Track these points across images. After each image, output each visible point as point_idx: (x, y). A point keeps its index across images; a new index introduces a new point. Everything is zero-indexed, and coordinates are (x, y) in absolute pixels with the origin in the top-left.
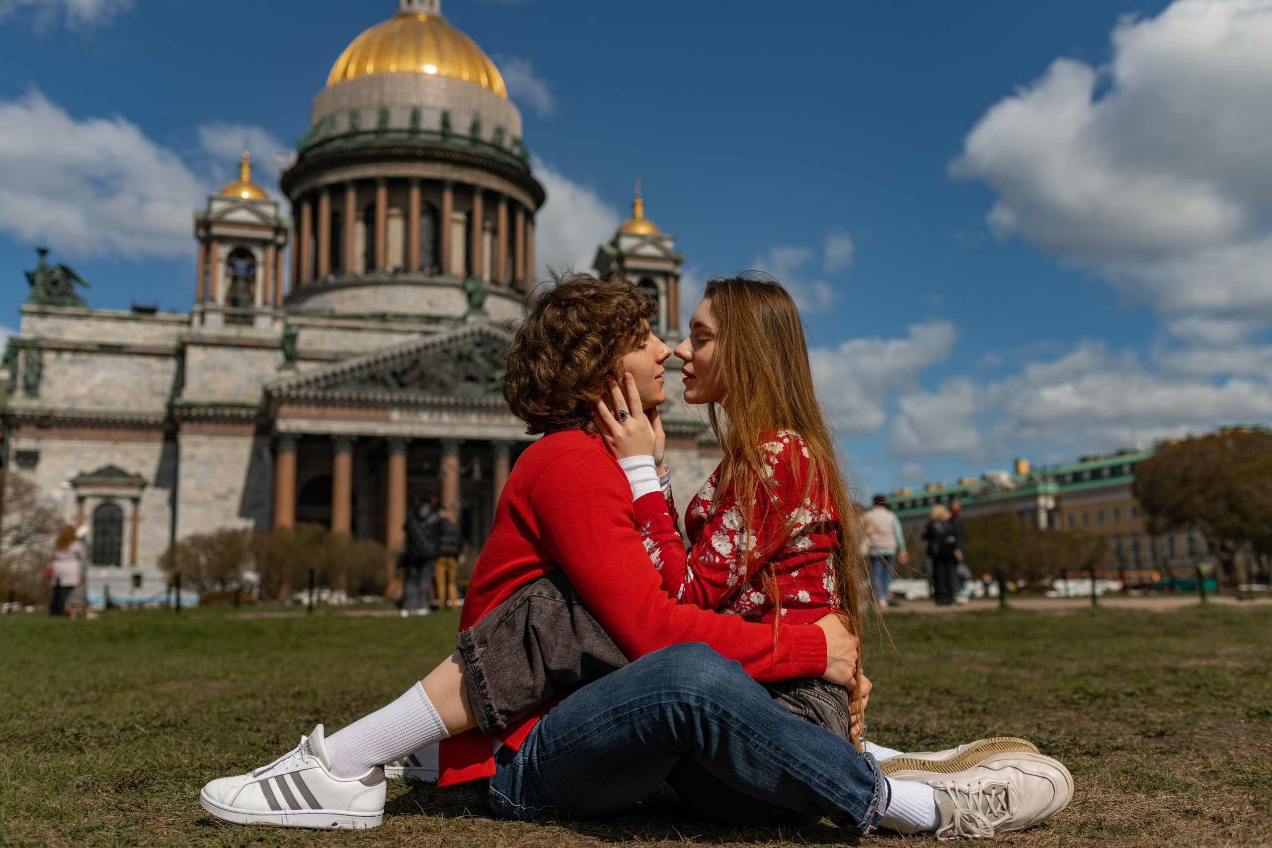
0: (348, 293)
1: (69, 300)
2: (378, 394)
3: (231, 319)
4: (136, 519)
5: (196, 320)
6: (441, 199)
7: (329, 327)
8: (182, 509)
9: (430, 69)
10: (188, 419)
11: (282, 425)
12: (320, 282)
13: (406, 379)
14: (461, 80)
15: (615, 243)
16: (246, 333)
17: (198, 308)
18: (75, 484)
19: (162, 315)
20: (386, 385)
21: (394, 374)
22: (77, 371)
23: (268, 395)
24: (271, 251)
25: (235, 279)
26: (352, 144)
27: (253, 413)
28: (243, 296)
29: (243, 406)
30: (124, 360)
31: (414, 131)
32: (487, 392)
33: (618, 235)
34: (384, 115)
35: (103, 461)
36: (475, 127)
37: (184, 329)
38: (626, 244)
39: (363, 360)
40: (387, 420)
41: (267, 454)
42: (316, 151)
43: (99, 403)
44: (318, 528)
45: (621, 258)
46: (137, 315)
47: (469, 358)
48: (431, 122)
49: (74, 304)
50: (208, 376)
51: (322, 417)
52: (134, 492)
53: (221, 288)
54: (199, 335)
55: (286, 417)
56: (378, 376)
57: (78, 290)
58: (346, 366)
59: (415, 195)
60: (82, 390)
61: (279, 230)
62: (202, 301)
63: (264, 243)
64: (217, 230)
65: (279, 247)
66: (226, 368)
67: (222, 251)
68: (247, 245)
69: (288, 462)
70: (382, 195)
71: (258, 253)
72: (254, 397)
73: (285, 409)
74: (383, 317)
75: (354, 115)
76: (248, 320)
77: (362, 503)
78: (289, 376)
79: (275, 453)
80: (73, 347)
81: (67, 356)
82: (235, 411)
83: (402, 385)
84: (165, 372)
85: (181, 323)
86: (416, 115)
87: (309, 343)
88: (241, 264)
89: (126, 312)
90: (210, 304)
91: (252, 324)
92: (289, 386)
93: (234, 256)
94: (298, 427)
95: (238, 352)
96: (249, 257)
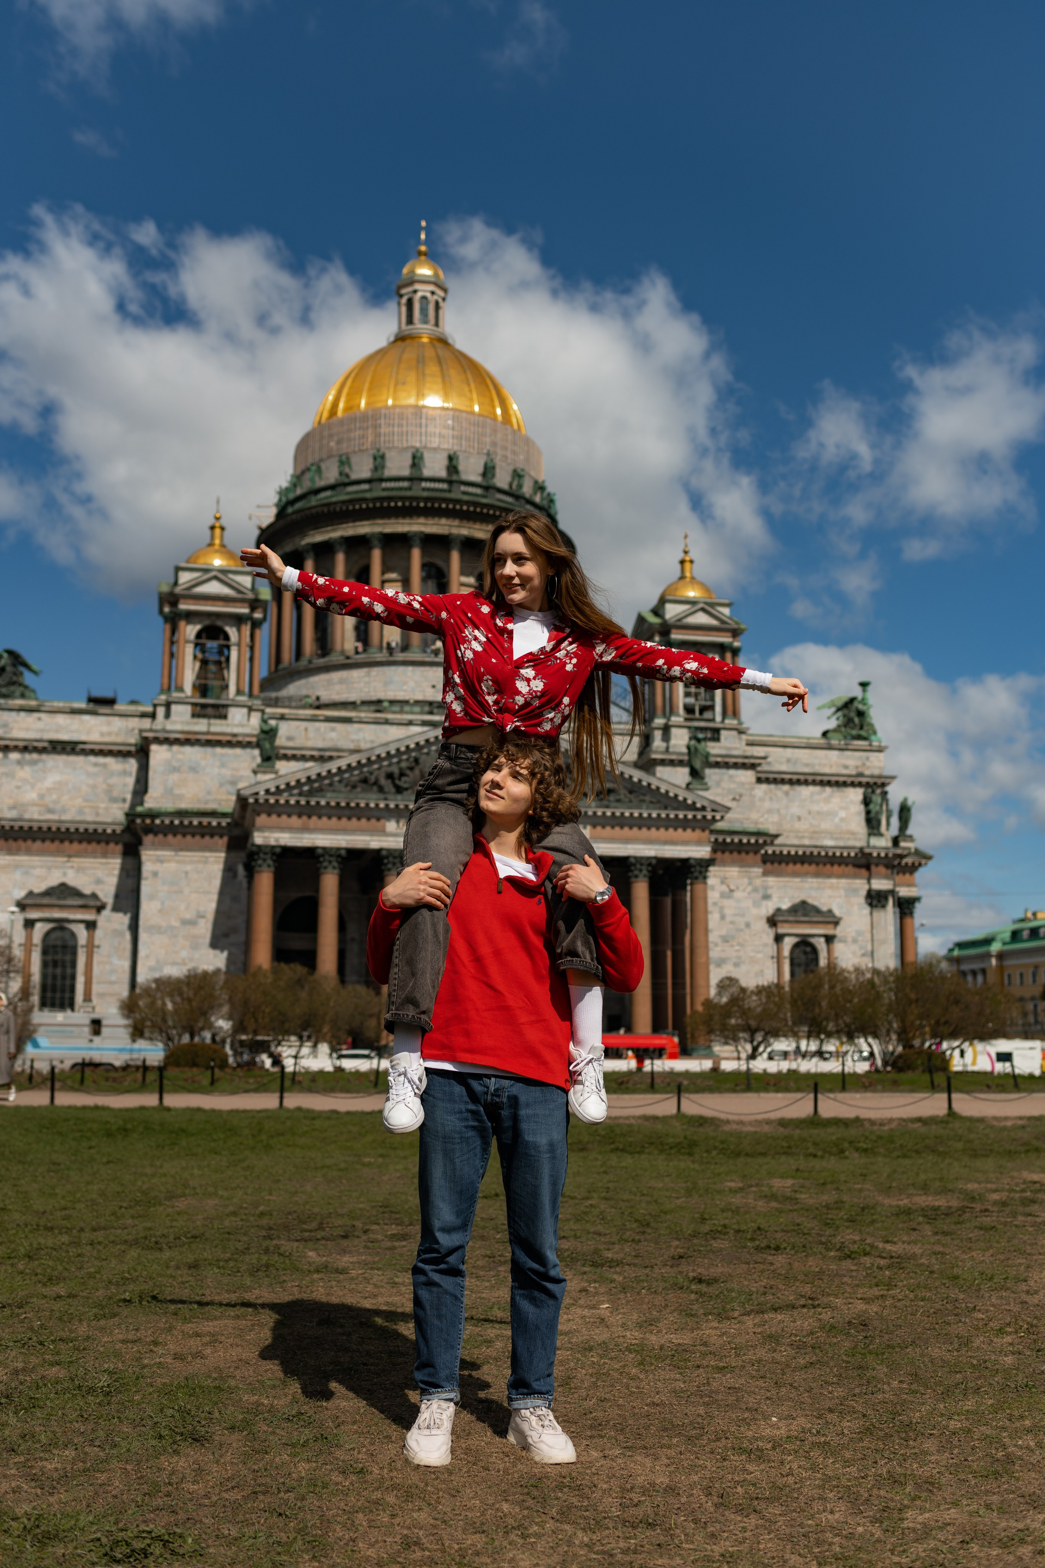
0: (336, 676)
1: (18, 690)
2: (372, 800)
3: (200, 711)
4: (91, 947)
5: (161, 711)
6: (448, 561)
7: (314, 719)
8: (143, 936)
9: (433, 401)
10: (150, 830)
11: (259, 838)
12: (303, 662)
13: (403, 783)
14: (472, 413)
15: (657, 611)
16: (218, 727)
17: (162, 698)
18: (22, 906)
19: (119, 707)
20: (381, 789)
21: (390, 776)
22: (25, 773)
23: (242, 801)
24: (246, 629)
25: (204, 663)
26: (341, 496)
27: (224, 822)
28: (214, 683)
29: (213, 814)
30: (79, 760)
31: (415, 478)
33: (663, 601)
34: (379, 460)
35: (54, 880)
36: (488, 471)
37: (146, 723)
38: (672, 611)
39: (353, 760)
40: (383, 832)
41: (241, 870)
42: (299, 505)
43: (50, 811)
44: (299, 969)
45: (665, 630)
46: (91, 706)
48: (435, 467)
49: (23, 696)
50: (174, 777)
51: (305, 829)
52: (89, 916)
53: (189, 673)
54: (164, 731)
55: (261, 829)
56: (372, 779)
57: (28, 678)
58: (333, 766)
59: (416, 554)
60: (31, 796)
61: (255, 604)
62: (167, 690)
63: (238, 620)
64: (183, 606)
65: (256, 624)
66: (194, 769)
67: (190, 630)
68: (219, 623)
69: (265, 881)
70: (377, 555)
71: (232, 632)
72: (227, 803)
73: (261, 820)
74: (377, 704)
75: (344, 462)
76: (219, 712)
77: (353, 931)
78: (267, 780)
79: (251, 872)
80: (21, 744)
81: (14, 756)
82: (205, 821)
83: (398, 790)
84: (125, 773)
85: (143, 715)
86: (417, 460)
87: (290, 738)
88: (212, 644)
89: (83, 705)
90: (176, 695)
91: (225, 717)
92: (267, 791)
93: (204, 635)
94: (277, 840)
95: (209, 750)
96: (222, 637)
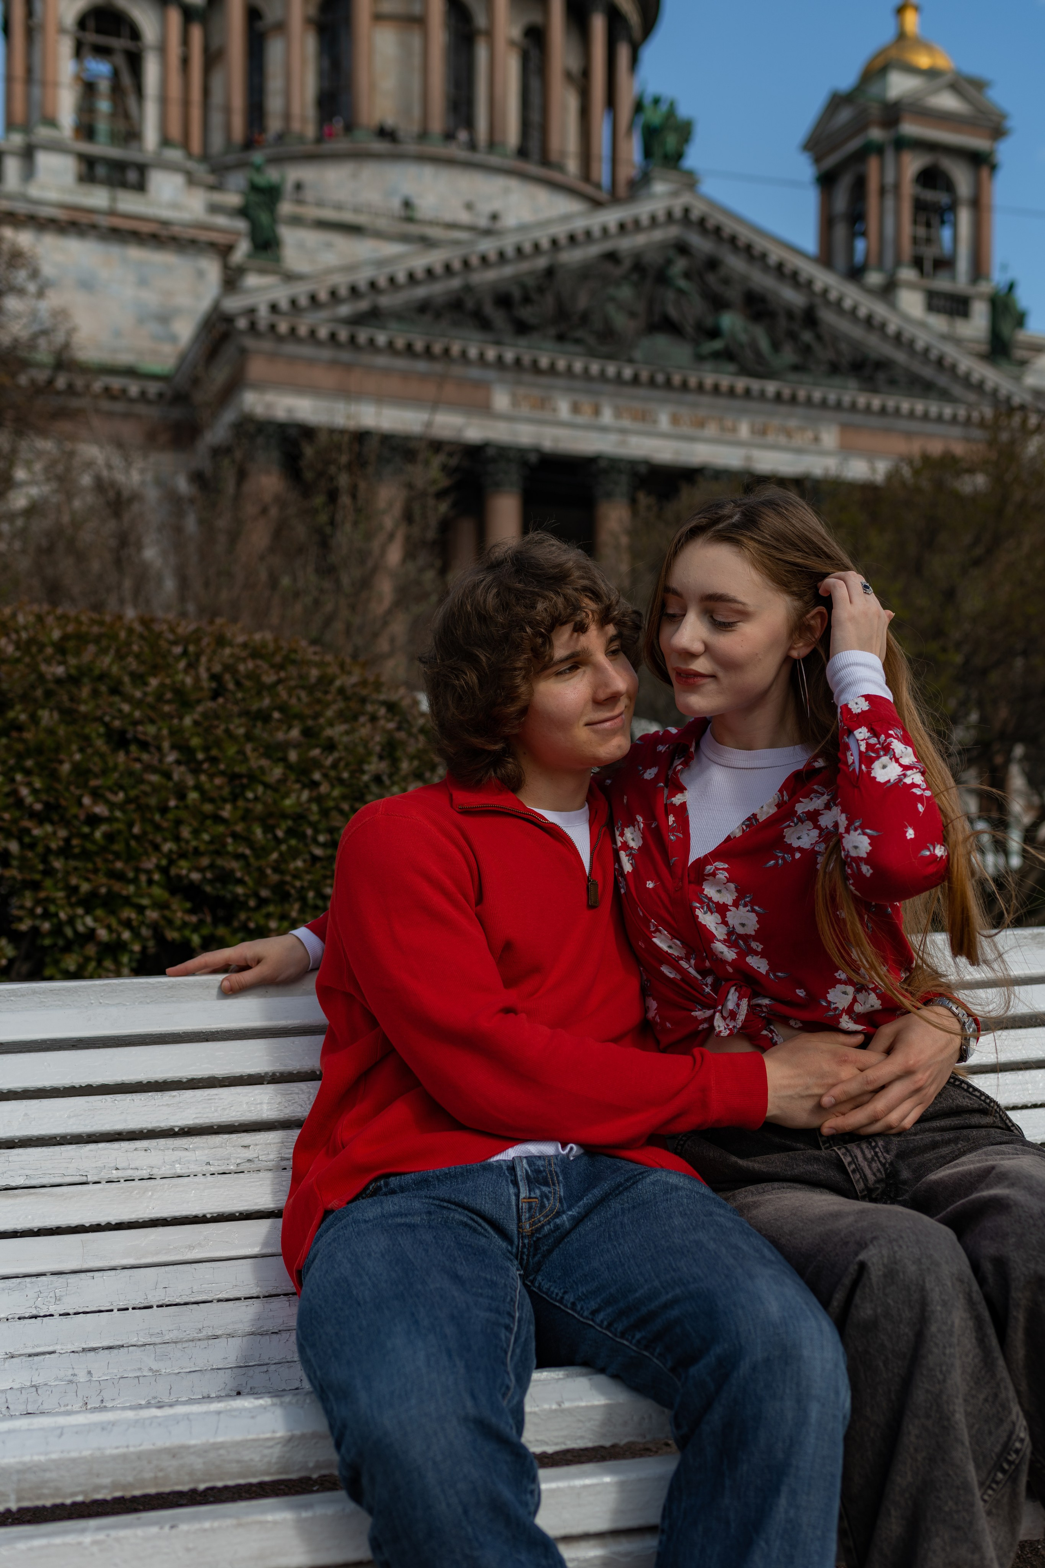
3: (92, 171)
5: (13, 165)
11: (251, 407)
13: (529, 315)
15: (873, 80)
16: (130, 203)
17: (17, 139)
20: (484, 324)
21: (503, 300)
27: (153, 388)
29: (131, 372)
32: (700, 358)
38: (898, 85)
40: (485, 409)
47: (662, 278)
51: (346, 394)
54: (22, 201)
55: (260, 386)
56: (470, 304)
62: (26, 128)
67: (66, 10)
72: (154, 357)
73: (260, 366)
76: (130, 176)
82: (116, 383)
83: (522, 328)
88: (107, 44)
90: (43, 133)
91: (141, 187)
92: (274, 308)
93: (91, 23)
94: (290, 410)
95: (115, 251)
96: (126, 31)
